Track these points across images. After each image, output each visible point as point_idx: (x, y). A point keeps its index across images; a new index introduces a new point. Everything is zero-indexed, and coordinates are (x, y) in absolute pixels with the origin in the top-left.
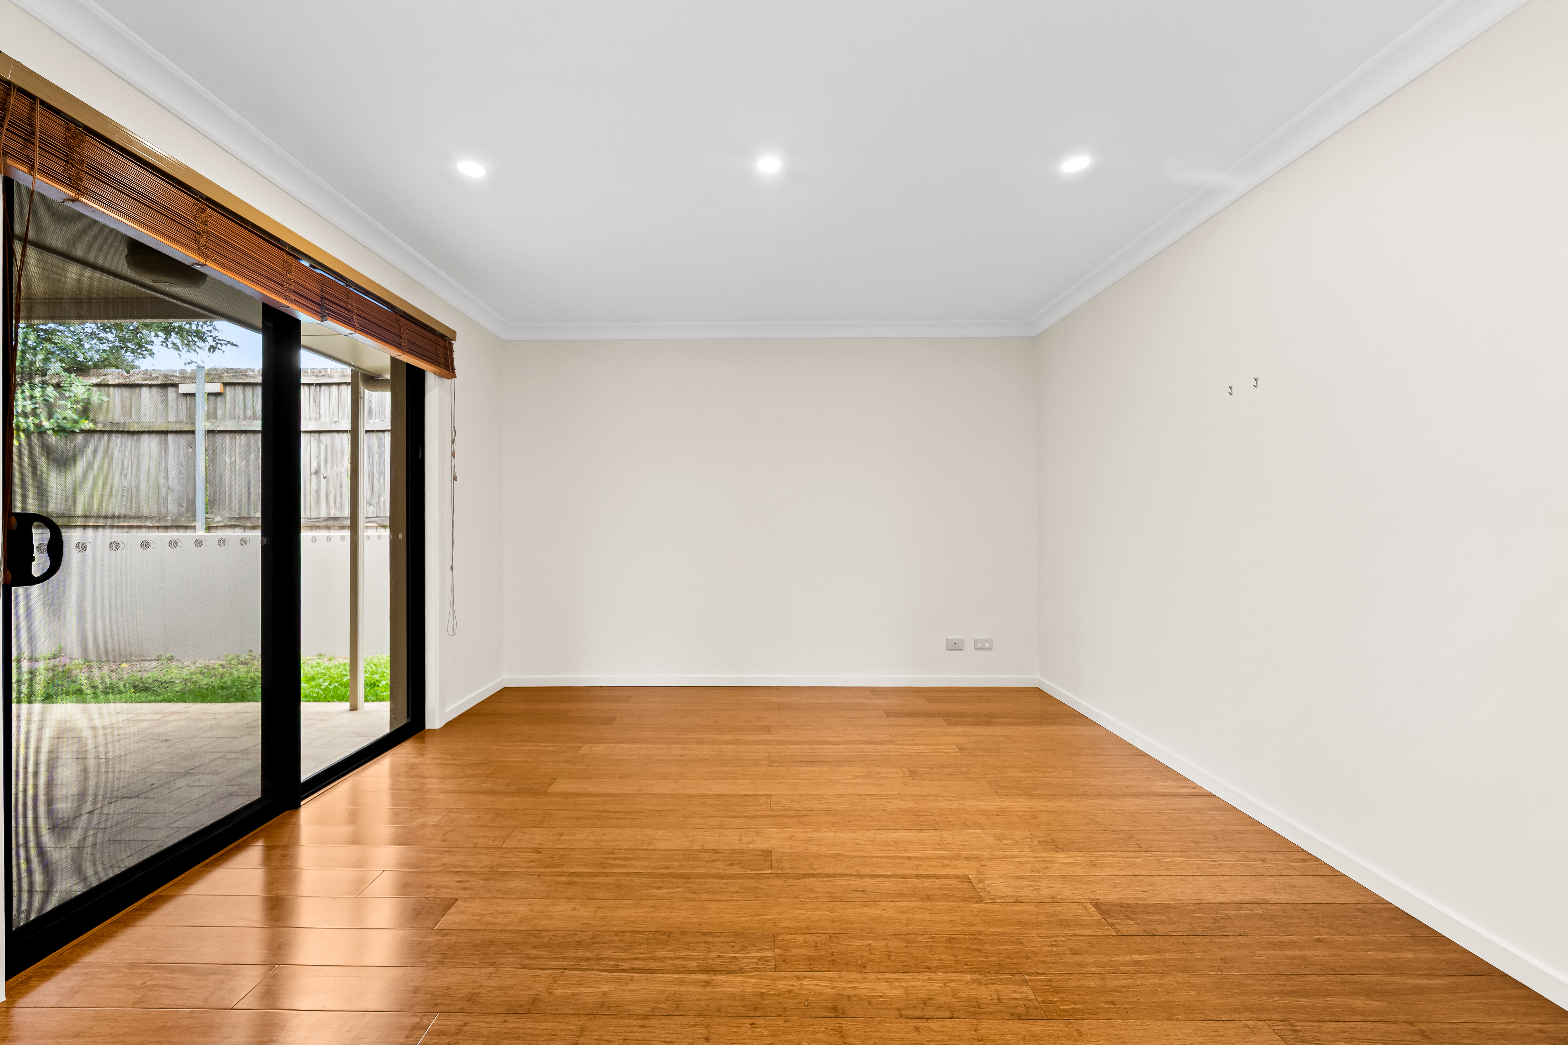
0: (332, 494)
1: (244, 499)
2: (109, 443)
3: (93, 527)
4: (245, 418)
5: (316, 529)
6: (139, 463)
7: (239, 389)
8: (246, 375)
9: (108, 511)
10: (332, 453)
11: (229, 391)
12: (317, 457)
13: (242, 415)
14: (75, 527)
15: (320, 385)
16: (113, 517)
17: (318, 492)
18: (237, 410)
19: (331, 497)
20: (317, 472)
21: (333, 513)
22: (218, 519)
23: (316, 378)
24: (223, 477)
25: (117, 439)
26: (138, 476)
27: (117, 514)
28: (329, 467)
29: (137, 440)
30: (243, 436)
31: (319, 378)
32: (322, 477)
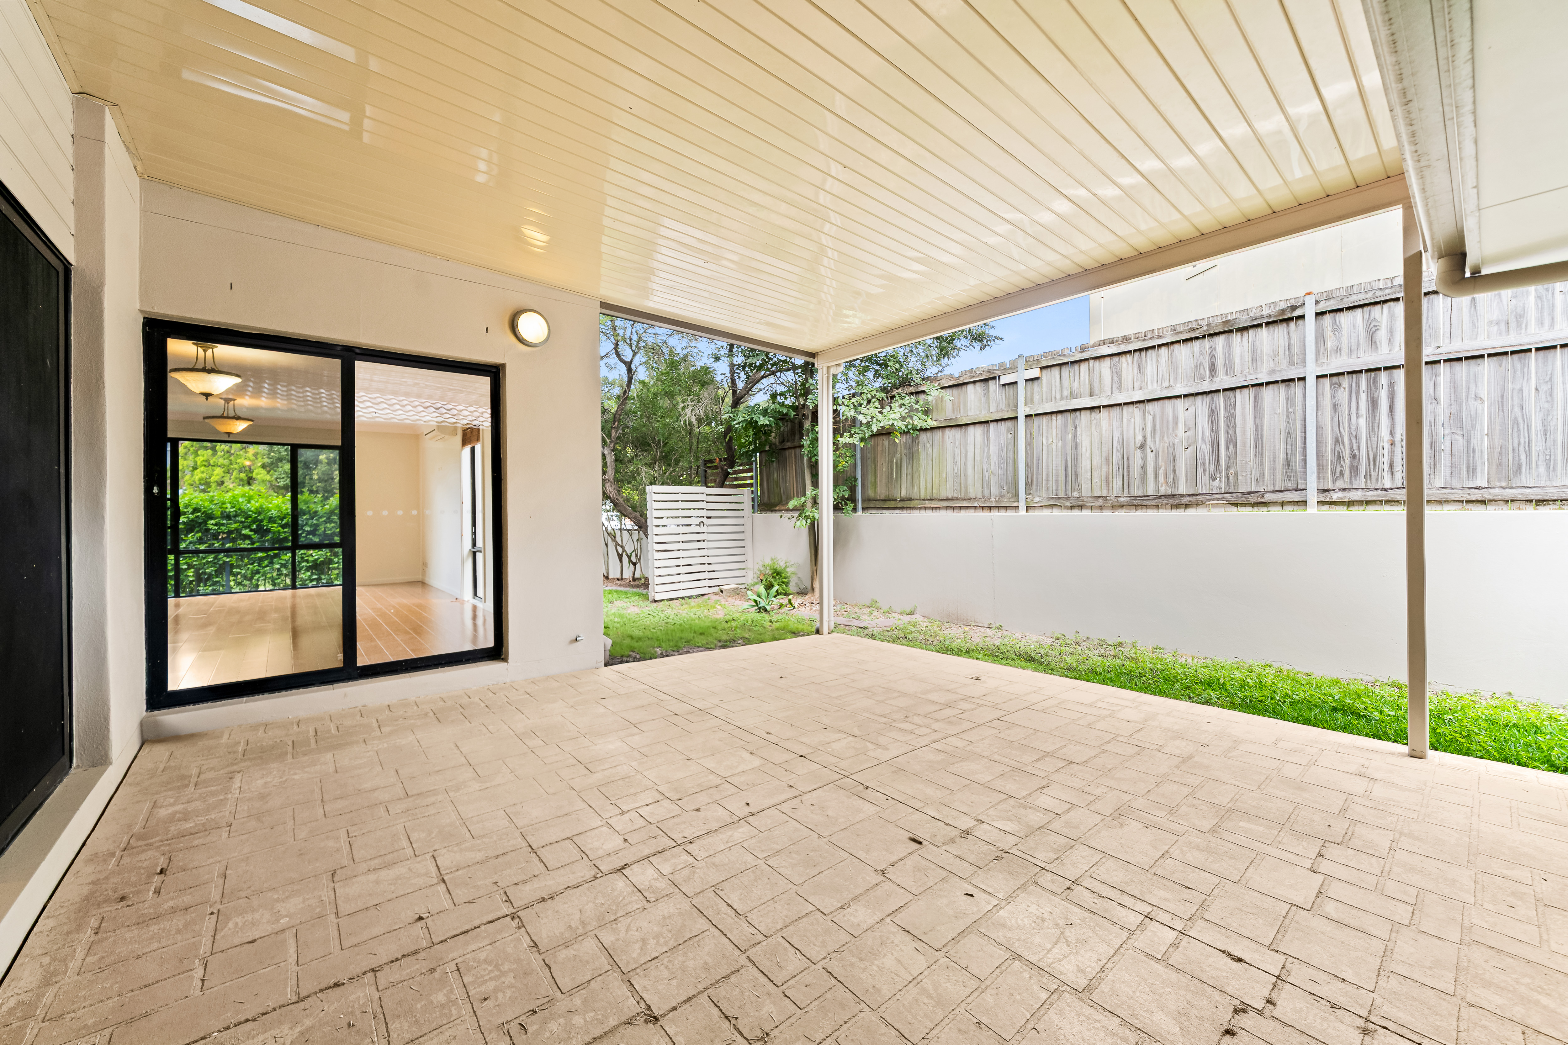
0: (1163, 468)
1: (1061, 479)
2: (943, 435)
3: (933, 508)
4: (1062, 398)
5: (1142, 509)
6: (966, 452)
7: (1056, 371)
8: (1064, 355)
9: (943, 495)
10: (1162, 423)
11: (1046, 375)
12: (1143, 429)
13: (1058, 396)
14: (919, 508)
15: (1147, 349)
16: (947, 499)
17: (1143, 467)
18: (1053, 392)
19: (1161, 472)
20: (1142, 447)
21: (1163, 490)
22: (1037, 499)
23: (1143, 343)
24: (1041, 458)
25: (949, 433)
26: (965, 464)
27: (950, 497)
28: (1157, 439)
29: (965, 432)
30: (1059, 416)
31: (1146, 342)
32: (1149, 451)
